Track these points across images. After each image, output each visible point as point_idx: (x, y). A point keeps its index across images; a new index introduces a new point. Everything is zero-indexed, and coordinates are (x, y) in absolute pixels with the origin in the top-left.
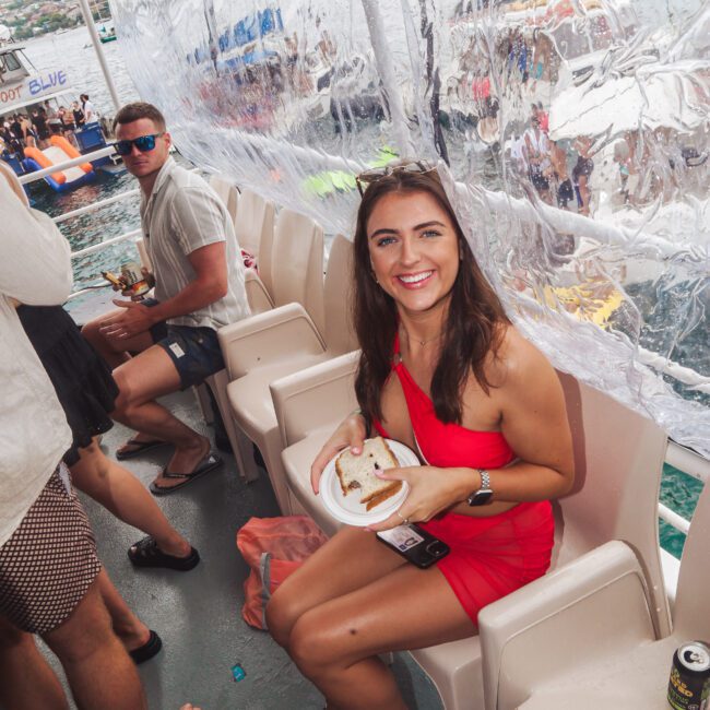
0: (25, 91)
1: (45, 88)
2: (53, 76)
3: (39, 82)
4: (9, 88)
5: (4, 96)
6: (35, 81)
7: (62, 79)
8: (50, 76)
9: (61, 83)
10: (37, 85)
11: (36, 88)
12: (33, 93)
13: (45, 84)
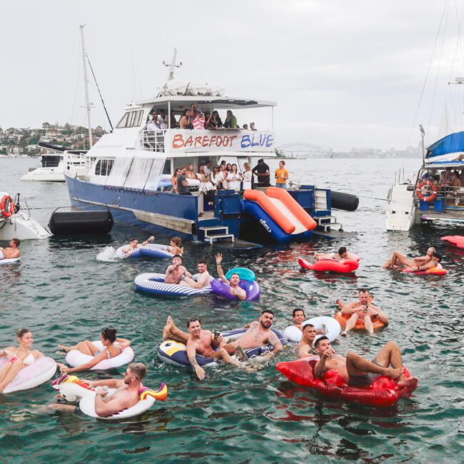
0: (237, 142)
1: (253, 145)
2: (263, 137)
3: (251, 138)
4: (225, 135)
5: (219, 140)
6: (248, 136)
7: (269, 143)
8: (261, 135)
9: (268, 146)
10: (248, 140)
11: (246, 143)
12: (243, 146)
13: (254, 142)
